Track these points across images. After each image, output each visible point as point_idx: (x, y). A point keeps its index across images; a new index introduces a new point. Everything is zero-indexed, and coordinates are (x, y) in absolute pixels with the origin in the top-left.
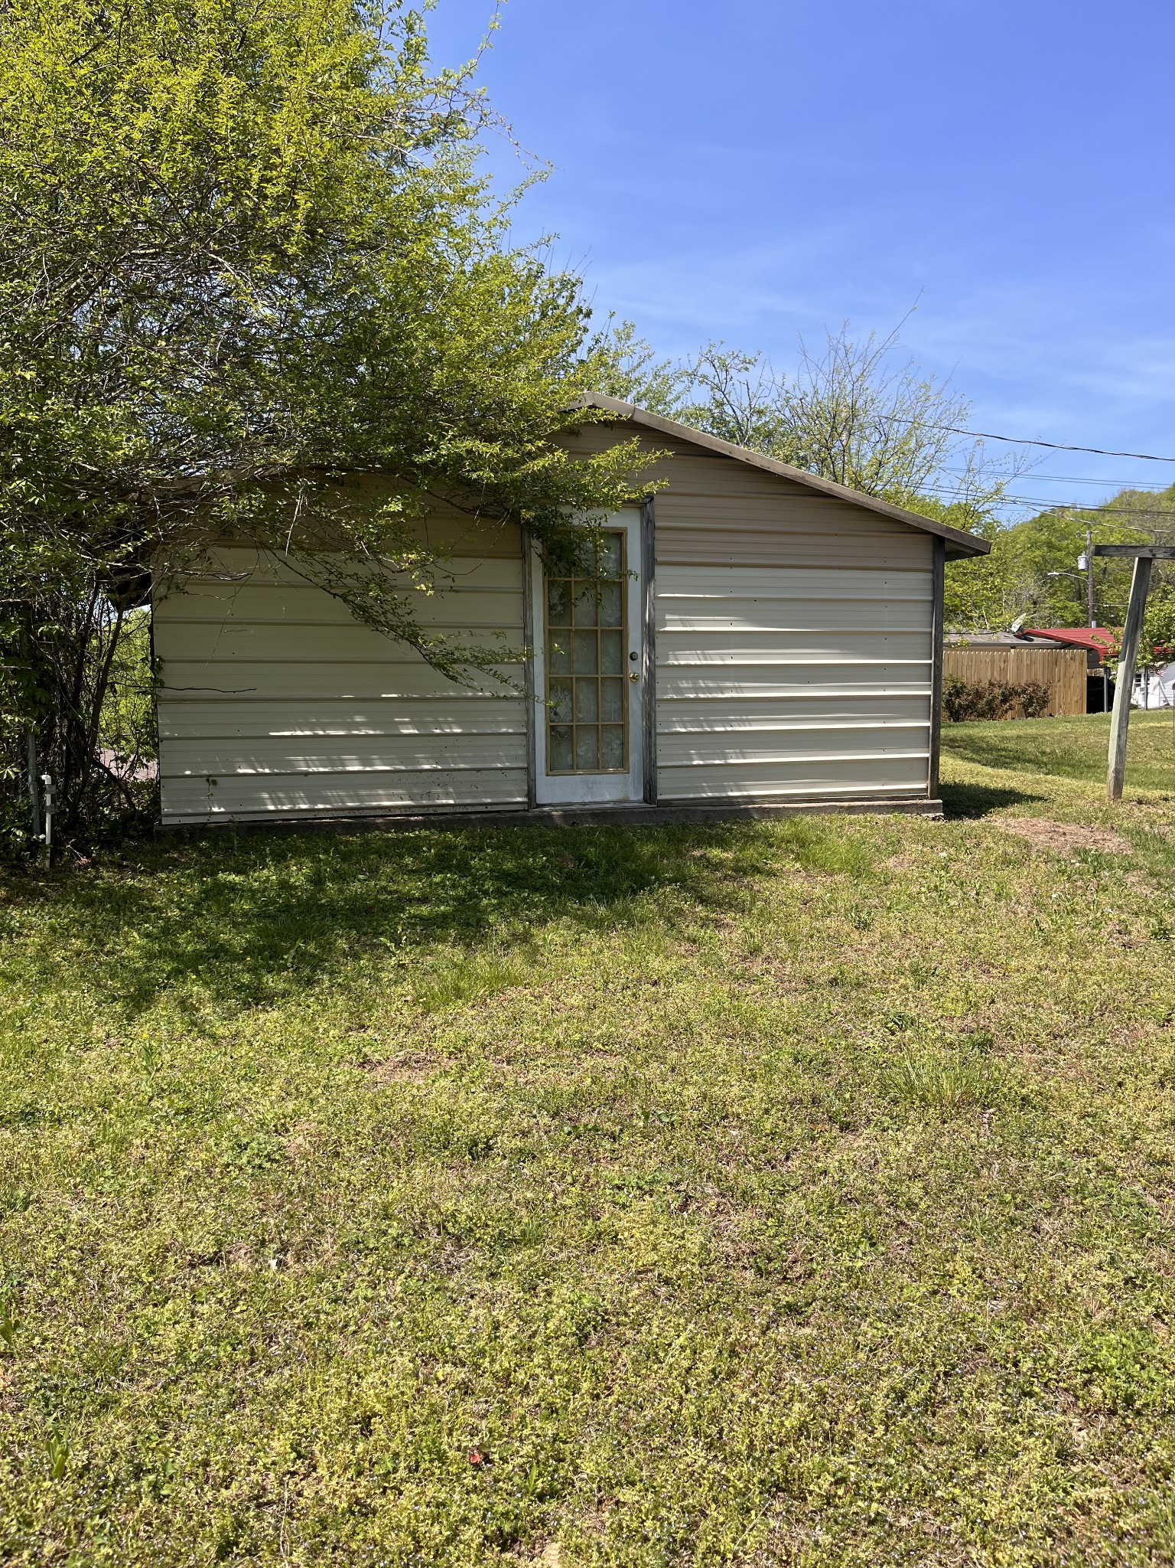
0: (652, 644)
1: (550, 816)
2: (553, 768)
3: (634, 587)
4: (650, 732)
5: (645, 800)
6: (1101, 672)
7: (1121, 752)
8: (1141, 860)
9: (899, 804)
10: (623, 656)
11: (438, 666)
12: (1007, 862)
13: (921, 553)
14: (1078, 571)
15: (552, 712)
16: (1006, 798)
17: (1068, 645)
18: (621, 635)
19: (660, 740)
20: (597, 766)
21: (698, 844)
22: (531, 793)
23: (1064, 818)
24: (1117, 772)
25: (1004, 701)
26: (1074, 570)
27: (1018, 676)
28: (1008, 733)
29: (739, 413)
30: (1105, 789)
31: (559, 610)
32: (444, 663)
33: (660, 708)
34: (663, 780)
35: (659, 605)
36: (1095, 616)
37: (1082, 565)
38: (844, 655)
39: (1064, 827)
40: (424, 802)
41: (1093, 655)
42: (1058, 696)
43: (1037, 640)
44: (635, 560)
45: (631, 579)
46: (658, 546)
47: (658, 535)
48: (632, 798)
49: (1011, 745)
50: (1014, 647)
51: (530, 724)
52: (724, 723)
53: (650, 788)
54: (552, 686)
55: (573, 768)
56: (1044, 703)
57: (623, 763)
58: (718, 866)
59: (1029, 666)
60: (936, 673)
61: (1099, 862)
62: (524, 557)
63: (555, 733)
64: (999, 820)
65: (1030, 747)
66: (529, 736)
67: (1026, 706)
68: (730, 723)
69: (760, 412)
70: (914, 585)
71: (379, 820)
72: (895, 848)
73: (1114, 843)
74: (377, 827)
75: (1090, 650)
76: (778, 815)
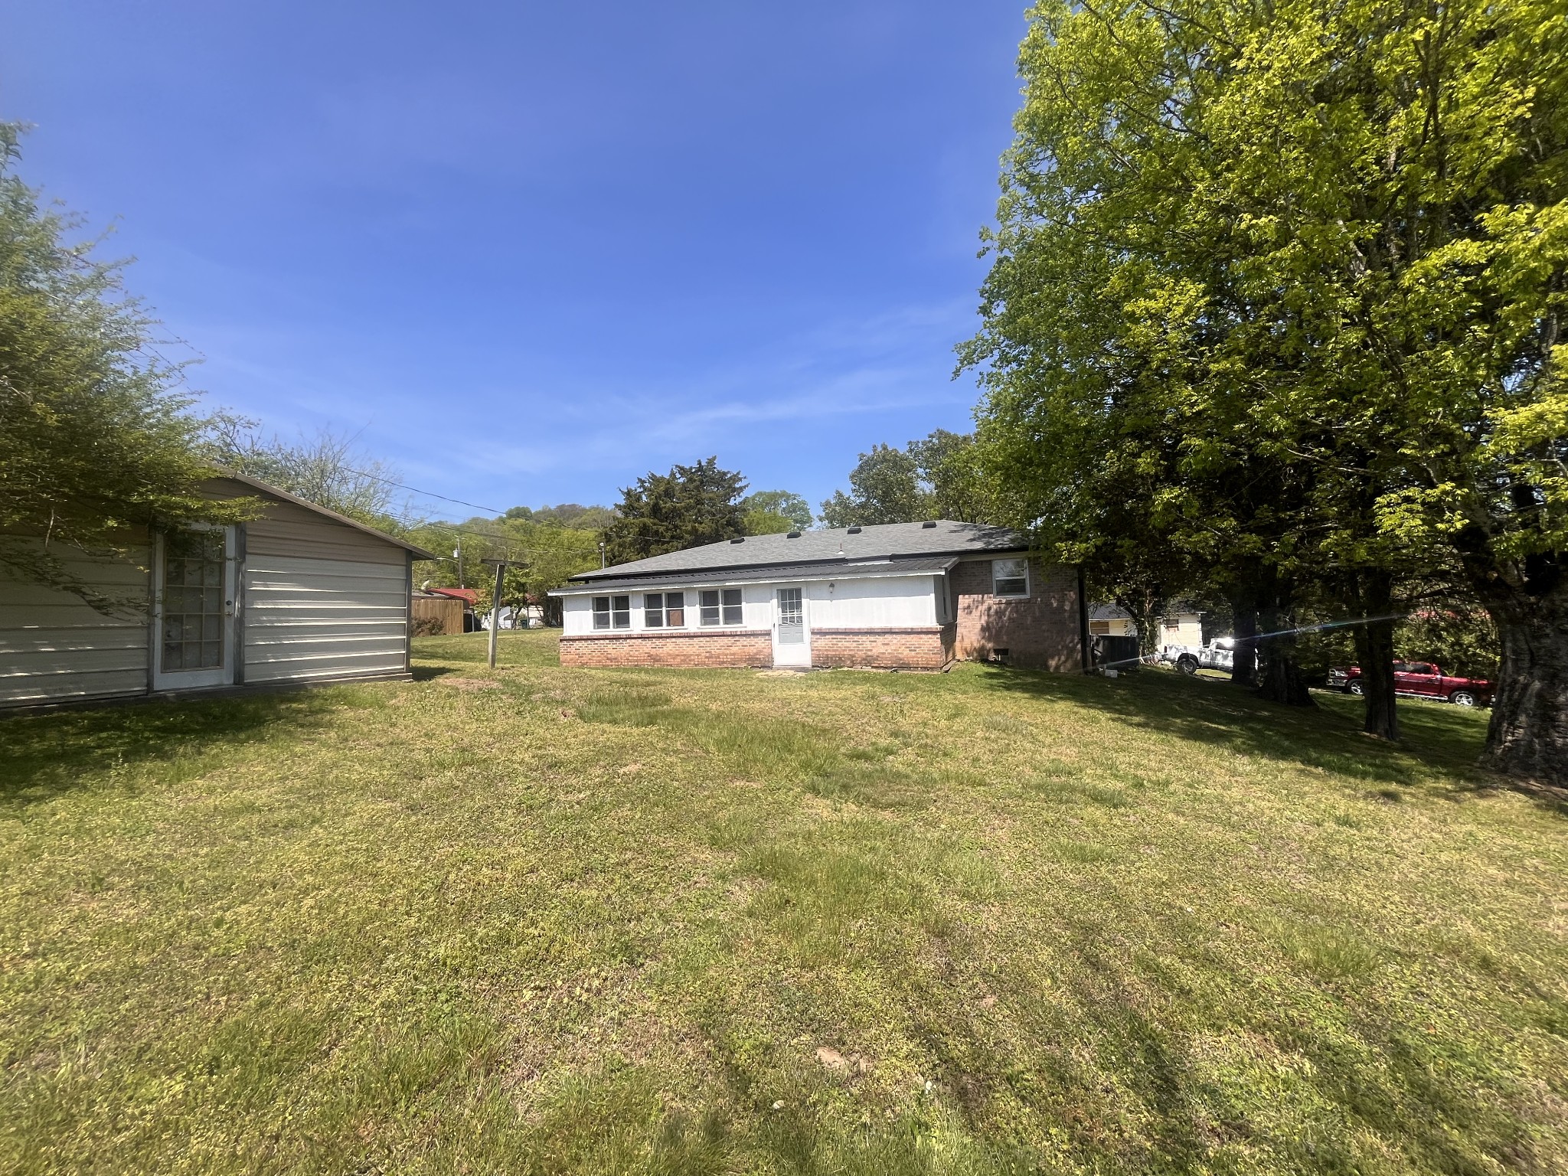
0: (243, 597)
1: (165, 697)
2: (166, 668)
3: (230, 566)
4: (240, 645)
5: (235, 683)
6: (470, 612)
7: (494, 648)
8: (506, 690)
9: (390, 676)
10: (221, 603)
11: (98, 608)
12: (449, 696)
13: (401, 558)
14: (453, 558)
15: (167, 635)
16: (442, 671)
17: (452, 597)
18: (220, 591)
19: (246, 649)
20: (200, 665)
21: (282, 702)
22: (149, 685)
23: (471, 677)
24: (493, 656)
25: (418, 627)
26: (452, 557)
27: (426, 612)
28: (425, 643)
29: (242, 452)
30: (487, 665)
31: (174, 577)
32: (101, 606)
33: (247, 632)
34: (248, 671)
35: (247, 575)
36: (463, 582)
37: (456, 556)
38: (360, 604)
39: (471, 681)
40: (57, 695)
41: (467, 604)
42: (448, 624)
43: (436, 595)
44: (231, 551)
45: (228, 563)
46: (248, 544)
47: (248, 539)
48: (226, 682)
49: (429, 650)
50: (423, 598)
51: (150, 641)
52: (288, 639)
53: (239, 676)
54: (167, 619)
55: (182, 667)
56: (441, 628)
57: (219, 663)
58: (300, 711)
59: (432, 609)
60: (408, 614)
61: (491, 692)
62: (151, 544)
63: (168, 648)
64: (441, 680)
65: (440, 650)
66: (149, 650)
67: (431, 630)
68: (293, 639)
69: (259, 454)
70: (398, 572)
71: (16, 710)
72: (394, 695)
73: (495, 685)
74: (15, 714)
75: (465, 600)
76: (325, 685)
